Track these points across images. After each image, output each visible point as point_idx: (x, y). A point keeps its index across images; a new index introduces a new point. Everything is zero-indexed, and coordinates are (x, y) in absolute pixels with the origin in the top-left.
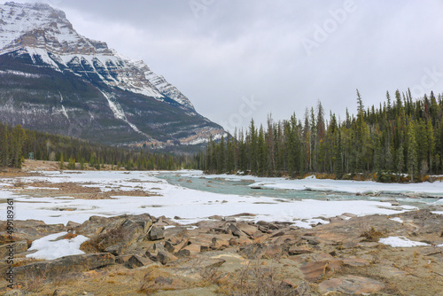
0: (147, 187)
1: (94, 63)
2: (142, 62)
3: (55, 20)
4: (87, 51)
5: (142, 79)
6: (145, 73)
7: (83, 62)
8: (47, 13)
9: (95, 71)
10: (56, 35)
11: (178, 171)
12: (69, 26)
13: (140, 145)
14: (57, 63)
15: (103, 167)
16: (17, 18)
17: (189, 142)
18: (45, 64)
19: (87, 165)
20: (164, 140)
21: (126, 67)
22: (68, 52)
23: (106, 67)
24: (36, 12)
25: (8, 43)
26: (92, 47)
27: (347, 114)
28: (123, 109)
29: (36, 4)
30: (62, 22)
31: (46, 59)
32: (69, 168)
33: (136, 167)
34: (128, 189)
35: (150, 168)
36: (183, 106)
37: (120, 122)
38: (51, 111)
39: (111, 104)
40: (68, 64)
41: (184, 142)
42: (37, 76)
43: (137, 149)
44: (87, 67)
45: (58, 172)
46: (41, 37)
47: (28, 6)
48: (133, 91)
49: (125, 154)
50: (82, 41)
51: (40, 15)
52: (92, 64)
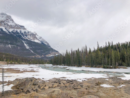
0: (35, 69)
1: (20, 32)
2: (35, 32)
3: (8, 18)
4: (18, 28)
5: (35, 37)
6: (36, 35)
7: (17, 31)
8: (5, 16)
9: (20, 34)
10: (8, 23)
11: (45, 65)
12: (13, 20)
13: (34, 57)
14: (8, 31)
15: (21, 63)
17: (48, 56)
18: (4, 31)
19: (16, 63)
20: (41, 55)
21: (30, 33)
22: (12, 28)
23: (24, 33)
24: (2, 15)
26: (20, 27)
27: (94, 48)
28: (29, 46)
29: (2, 13)
30: (10, 19)
31: (4, 30)
32: (10, 64)
33: (32, 63)
34: (29, 70)
35: (36, 64)
36: (47, 45)
37: (28, 50)
38: (5, 46)
39: (25, 44)
40: (12, 32)
41: (47, 56)
42: (1, 35)
43: (33, 58)
44: (18, 33)
45: (7, 65)
46: (3, 23)
48: (32, 41)
49: (29, 59)
50: (16, 25)
51: (3, 17)
52: (19, 32)
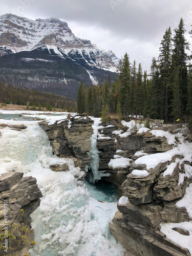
1: (83, 53)
3: (62, 28)
4: (79, 46)
5: (111, 62)
6: (112, 58)
7: (77, 52)
8: (58, 24)
9: (83, 58)
10: (62, 38)
12: (70, 31)
14: (62, 53)
16: (42, 28)
18: (56, 54)
21: (101, 55)
22: (68, 47)
23: (89, 55)
24: (52, 24)
25: (37, 43)
26: (82, 43)
28: (97, 79)
29: (52, 19)
30: (66, 29)
31: (56, 51)
38: (58, 81)
39: (91, 77)
40: (68, 54)
42: (51, 61)
44: (79, 56)
46: (54, 39)
47: (47, 20)
48: (105, 69)
50: (77, 40)
51: (54, 26)
52: (81, 53)
